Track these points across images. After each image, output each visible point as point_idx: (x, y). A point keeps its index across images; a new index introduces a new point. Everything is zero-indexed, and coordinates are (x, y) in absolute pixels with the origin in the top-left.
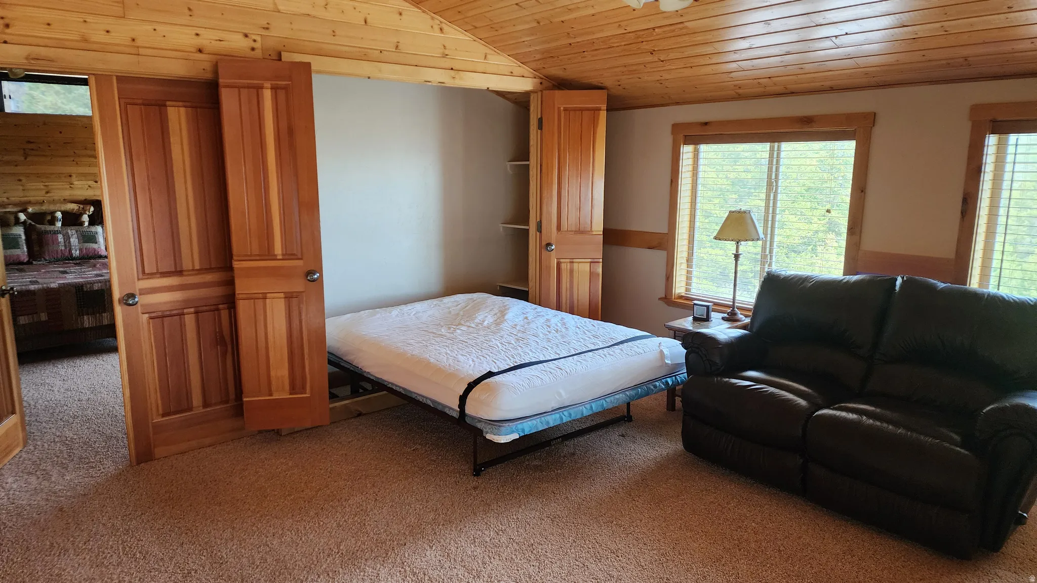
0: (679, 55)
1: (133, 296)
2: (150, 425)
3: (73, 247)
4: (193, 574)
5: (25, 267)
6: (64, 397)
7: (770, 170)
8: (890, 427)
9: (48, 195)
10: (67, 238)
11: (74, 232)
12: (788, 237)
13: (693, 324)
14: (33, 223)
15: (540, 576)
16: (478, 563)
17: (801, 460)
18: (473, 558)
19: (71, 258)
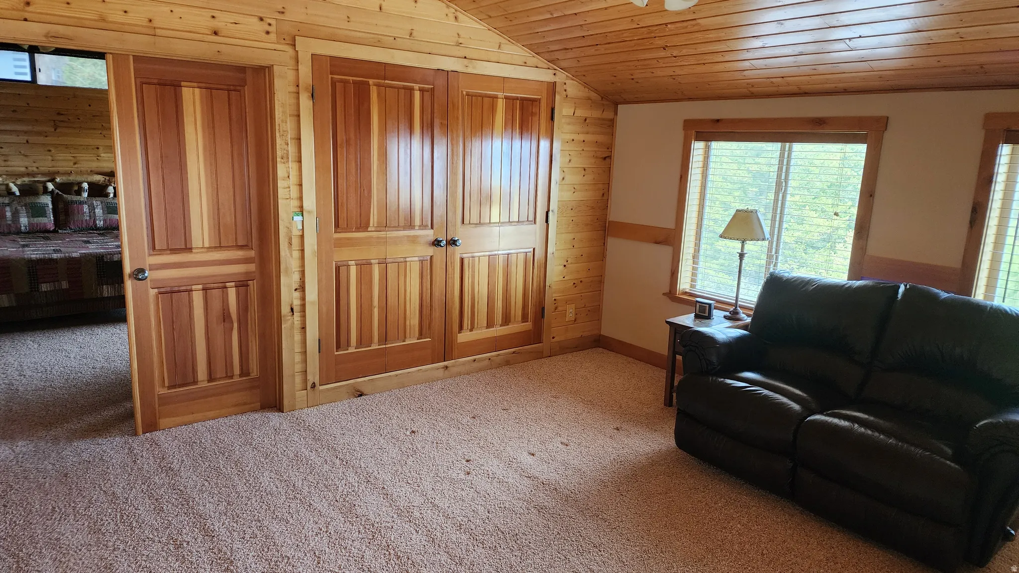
0: (693, 52)
1: (142, 271)
2: (156, 396)
3: (98, 218)
4: (185, 545)
5: (50, 235)
6: (80, 364)
7: (780, 169)
8: (882, 436)
9: (76, 166)
10: (92, 208)
11: (99, 203)
12: (807, 232)
13: (695, 321)
14: (60, 193)
15: (521, 566)
16: (462, 550)
17: (791, 464)
18: (457, 544)
19: (95, 228)
